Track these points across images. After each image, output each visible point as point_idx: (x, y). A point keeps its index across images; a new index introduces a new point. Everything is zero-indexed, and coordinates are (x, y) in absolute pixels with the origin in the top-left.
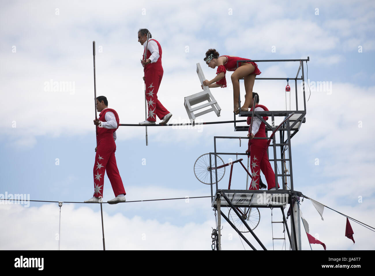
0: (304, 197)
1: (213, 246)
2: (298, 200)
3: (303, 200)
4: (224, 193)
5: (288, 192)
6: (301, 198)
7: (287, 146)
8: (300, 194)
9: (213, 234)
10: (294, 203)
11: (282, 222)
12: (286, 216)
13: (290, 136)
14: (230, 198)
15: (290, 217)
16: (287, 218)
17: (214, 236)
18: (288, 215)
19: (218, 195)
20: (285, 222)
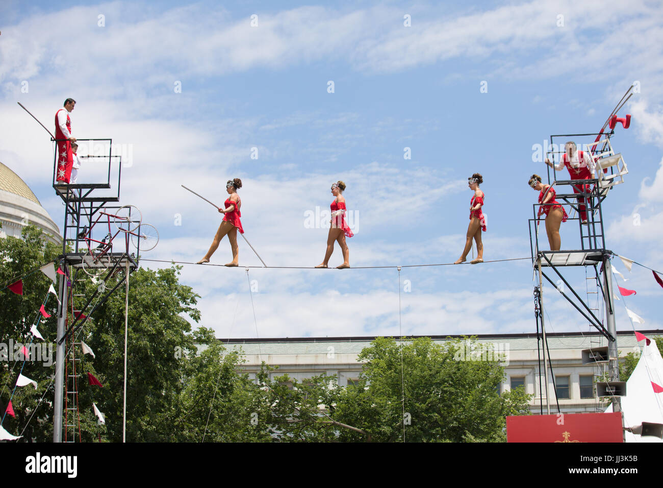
0: (614, 254)
1: (536, 302)
2: (608, 257)
3: (613, 257)
4: (544, 255)
5: (600, 250)
6: (612, 256)
7: (598, 211)
8: (610, 253)
9: (534, 291)
10: (606, 260)
13: (601, 201)
14: (549, 258)
16: (600, 274)
17: (535, 293)
18: (601, 272)
19: (538, 256)
20: (597, 278)
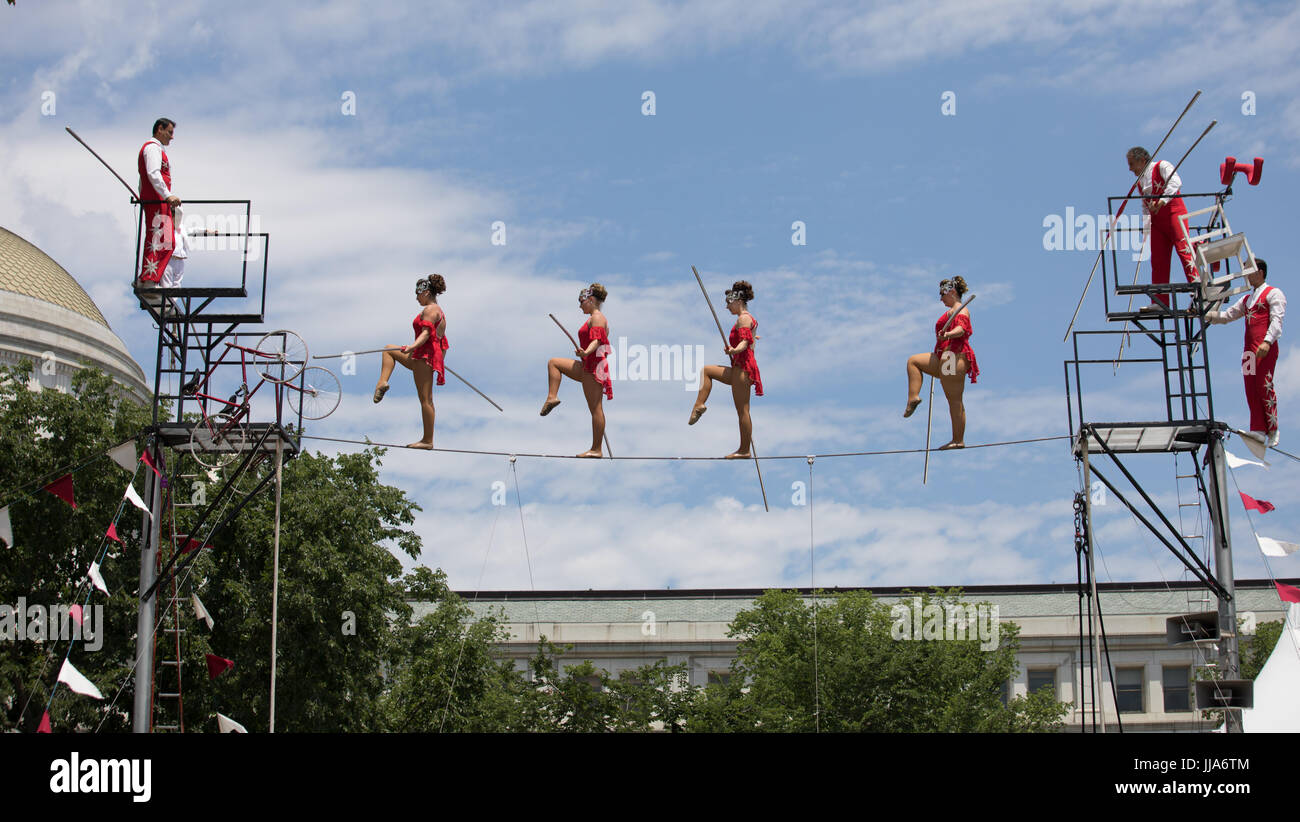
0: (1232, 430)
1: (1077, 522)
2: (1219, 436)
3: (1229, 436)
4: (1094, 430)
5: (1203, 422)
6: (1226, 433)
7: (1200, 345)
8: (1224, 427)
9: (1075, 502)
10: (1215, 442)
11: (1195, 476)
12: (1201, 465)
14: (1103, 438)
15: (1207, 466)
16: (1204, 469)
17: (1077, 506)
18: (1205, 464)
19: (1083, 434)
20: (1198, 476)
